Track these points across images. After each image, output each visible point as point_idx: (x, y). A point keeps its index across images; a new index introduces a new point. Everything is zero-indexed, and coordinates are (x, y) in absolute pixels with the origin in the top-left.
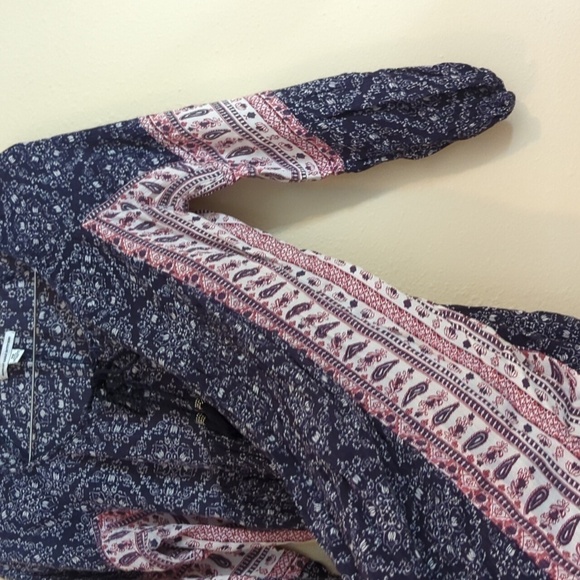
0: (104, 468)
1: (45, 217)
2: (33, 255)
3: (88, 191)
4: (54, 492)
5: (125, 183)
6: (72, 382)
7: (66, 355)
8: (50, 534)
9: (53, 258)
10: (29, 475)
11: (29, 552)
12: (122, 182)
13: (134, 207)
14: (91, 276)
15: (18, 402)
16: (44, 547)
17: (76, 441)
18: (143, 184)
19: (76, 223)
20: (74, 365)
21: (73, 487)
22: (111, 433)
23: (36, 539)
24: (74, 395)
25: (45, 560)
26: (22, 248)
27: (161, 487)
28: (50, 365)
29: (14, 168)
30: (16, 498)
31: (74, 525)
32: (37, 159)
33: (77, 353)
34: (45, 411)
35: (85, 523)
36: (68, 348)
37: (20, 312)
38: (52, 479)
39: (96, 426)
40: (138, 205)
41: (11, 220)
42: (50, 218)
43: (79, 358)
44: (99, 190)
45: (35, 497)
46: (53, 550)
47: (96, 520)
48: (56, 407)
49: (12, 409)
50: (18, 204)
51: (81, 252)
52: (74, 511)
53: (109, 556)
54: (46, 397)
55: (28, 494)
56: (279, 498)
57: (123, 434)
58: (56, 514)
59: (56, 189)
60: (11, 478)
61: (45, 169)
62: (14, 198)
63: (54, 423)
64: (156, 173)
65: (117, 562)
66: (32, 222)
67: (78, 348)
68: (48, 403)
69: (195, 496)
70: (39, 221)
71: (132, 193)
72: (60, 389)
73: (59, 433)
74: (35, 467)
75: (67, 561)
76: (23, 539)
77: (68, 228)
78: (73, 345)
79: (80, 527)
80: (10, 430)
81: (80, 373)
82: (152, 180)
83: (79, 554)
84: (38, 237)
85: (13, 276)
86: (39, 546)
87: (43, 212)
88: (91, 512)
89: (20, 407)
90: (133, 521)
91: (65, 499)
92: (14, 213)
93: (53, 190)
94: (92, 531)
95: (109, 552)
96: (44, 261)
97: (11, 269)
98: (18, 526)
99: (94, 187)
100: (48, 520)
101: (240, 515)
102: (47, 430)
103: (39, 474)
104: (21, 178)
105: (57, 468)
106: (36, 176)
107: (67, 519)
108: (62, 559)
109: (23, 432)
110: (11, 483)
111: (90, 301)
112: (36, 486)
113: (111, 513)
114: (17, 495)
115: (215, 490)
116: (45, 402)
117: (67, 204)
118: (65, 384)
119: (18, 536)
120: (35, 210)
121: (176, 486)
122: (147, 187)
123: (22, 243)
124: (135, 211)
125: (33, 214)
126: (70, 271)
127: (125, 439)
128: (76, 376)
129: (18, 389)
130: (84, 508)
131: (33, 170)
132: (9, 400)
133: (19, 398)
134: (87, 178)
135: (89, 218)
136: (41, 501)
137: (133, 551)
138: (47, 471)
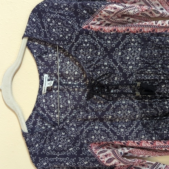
0: (92, 124)
1: (65, 26)
2: (60, 41)
3: (82, 15)
4: (72, 136)
5: (97, 10)
6: (73, 93)
7: (70, 83)
8: (71, 154)
9: (70, 42)
10: (60, 130)
11: (63, 162)
12: (96, 10)
13: (102, 19)
14: (87, 47)
15: (50, 103)
16: (70, 159)
17: (81, 113)
18: (105, 11)
19: (80, 27)
20: (74, 86)
21: (81, 132)
22: (97, 108)
23: (65, 156)
24: (74, 98)
25: (71, 164)
26: (54, 39)
27: (118, 129)
28: (64, 87)
29: (47, 8)
30: (55, 140)
31: (81, 149)
32: (57, 4)
33: (74, 82)
34: (63, 105)
35: (86, 148)
36: (70, 80)
37: (50, 66)
38: (71, 130)
39: (90, 106)
40: (104, 18)
41: (48, 28)
42: (67, 26)
43: (75, 84)
44: (86, 14)
45: (64, 139)
46: (74, 160)
47: (90, 146)
48: (67, 103)
49: (48, 106)
50: (51, 22)
51: (83, 39)
52: (81, 142)
53: (102, 160)
54: (63, 99)
55: (60, 138)
56: (166, 126)
57: (103, 108)
58: (74, 145)
59: (68, 15)
60: (52, 132)
61: (61, 8)
62: (49, 20)
63: (66, 110)
64: (110, 7)
65: (105, 162)
66: (58, 28)
67: (75, 80)
68: (64, 102)
69: (133, 131)
70: (62, 28)
71: (100, 14)
72: (68, 96)
73: (69, 114)
74: (63, 126)
75: (82, 163)
76: (58, 157)
77: (76, 30)
78: (73, 78)
79: (83, 149)
80: (47, 114)
81: (76, 89)
82: (109, 9)
83: (87, 160)
84: (62, 34)
85: (47, 52)
86: (67, 159)
87: (63, 24)
88: (88, 143)
89: (51, 104)
90: (104, 146)
91: (77, 138)
92: (49, 26)
93: (67, 16)
94: (89, 150)
95: (101, 158)
96: (65, 43)
97: (46, 49)
98: (56, 152)
99: (84, 13)
100: (70, 147)
101: (153, 135)
102: (64, 113)
103: (65, 129)
104: (51, 12)
105: (73, 125)
106: (58, 10)
107: (78, 146)
108: (79, 163)
109: (53, 115)
110: (52, 134)
111: (88, 56)
112: (64, 134)
113: (95, 143)
114: (55, 138)
115: (140, 127)
116: (62, 101)
117: (74, 21)
118: (70, 94)
119: (56, 156)
120: (59, 24)
121: (124, 128)
122: (107, 12)
123: (55, 37)
124: (103, 21)
125: (59, 25)
126: (78, 46)
127: (104, 109)
128: (74, 91)
129: (50, 97)
130: (85, 141)
131: (56, 9)
132: (46, 102)
133: (51, 101)
134: (80, 10)
135: (85, 25)
136: (67, 140)
137: (111, 157)
138: (69, 127)
